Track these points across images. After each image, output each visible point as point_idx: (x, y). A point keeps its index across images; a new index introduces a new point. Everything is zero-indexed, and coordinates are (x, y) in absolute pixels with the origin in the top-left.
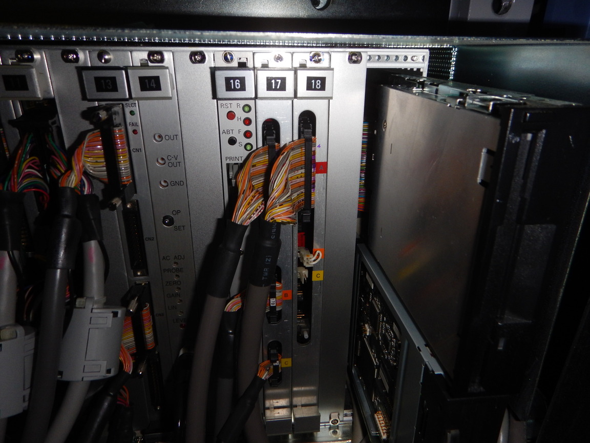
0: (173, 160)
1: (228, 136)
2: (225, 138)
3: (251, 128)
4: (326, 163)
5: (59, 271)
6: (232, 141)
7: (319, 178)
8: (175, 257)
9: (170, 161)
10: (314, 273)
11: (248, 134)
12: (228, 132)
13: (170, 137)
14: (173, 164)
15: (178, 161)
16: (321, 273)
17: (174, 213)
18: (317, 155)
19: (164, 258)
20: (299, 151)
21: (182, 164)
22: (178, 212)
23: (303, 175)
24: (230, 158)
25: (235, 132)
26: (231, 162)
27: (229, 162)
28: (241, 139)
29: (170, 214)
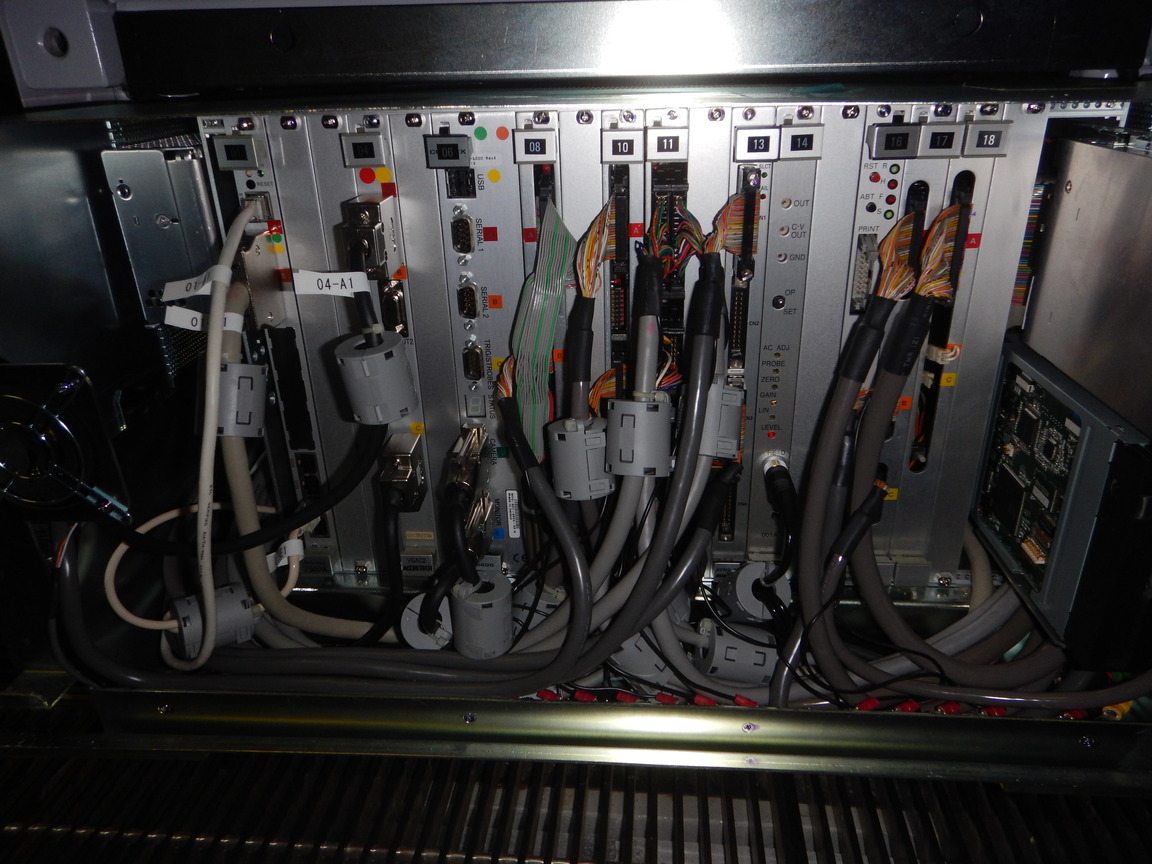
0: (799, 230)
1: (867, 202)
2: (863, 204)
3: (895, 192)
4: (981, 235)
5: (704, 337)
6: (871, 208)
7: (969, 253)
8: (778, 348)
9: (795, 231)
10: (944, 376)
11: (890, 200)
12: (868, 196)
13: (799, 203)
14: (797, 234)
15: (804, 230)
16: (953, 376)
17: (788, 293)
18: (971, 225)
19: (765, 348)
20: (953, 219)
21: (807, 235)
22: (792, 292)
23: (951, 249)
24: (865, 228)
25: (876, 197)
26: (865, 233)
27: (862, 232)
28: (882, 206)
29: (783, 294)
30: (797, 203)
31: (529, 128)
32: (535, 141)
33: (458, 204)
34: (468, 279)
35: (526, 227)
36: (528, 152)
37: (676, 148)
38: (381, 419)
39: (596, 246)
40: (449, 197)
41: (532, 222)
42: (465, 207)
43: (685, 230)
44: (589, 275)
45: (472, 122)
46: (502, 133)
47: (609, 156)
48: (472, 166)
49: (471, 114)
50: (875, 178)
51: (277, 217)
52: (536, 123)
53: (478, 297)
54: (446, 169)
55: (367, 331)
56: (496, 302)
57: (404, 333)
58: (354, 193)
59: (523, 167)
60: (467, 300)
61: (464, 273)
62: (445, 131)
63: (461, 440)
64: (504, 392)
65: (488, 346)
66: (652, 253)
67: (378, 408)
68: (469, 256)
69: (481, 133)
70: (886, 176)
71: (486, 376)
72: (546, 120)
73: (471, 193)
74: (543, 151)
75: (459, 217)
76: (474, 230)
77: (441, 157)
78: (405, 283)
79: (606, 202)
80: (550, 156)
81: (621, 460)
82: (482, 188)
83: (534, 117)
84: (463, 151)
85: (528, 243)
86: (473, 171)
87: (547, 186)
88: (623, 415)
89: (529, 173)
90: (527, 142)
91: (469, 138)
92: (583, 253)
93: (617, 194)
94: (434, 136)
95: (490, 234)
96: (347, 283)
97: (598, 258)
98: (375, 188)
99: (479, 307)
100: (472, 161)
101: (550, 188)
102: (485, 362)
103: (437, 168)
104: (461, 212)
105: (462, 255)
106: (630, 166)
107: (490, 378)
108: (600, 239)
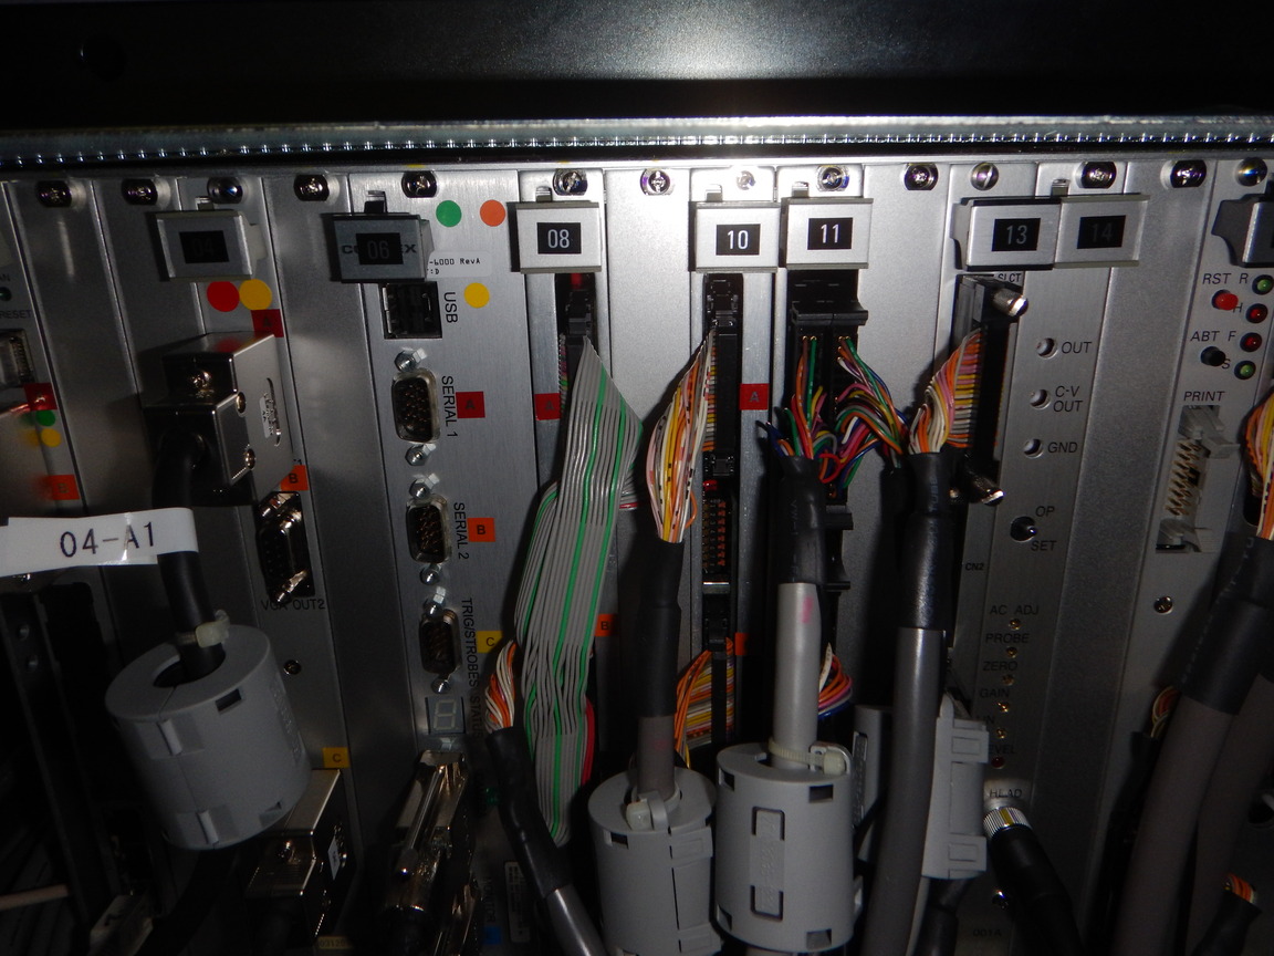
0: (1068, 397)
1: (1204, 347)
2: (1196, 349)
3: (1260, 329)
5: (920, 631)
6: (1213, 357)
8: (1019, 610)
9: (1060, 399)
11: (1251, 342)
12: (1206, 335)
13: (1072, 347)
14: (1064, 405)
15: (1077, 398)
17: (1041, 511)
19: (994, 610)
21: (1083, 405)
22: (1049, 510)
24: (1195, 395)
25: (1223, 336)
26: (1196, 403)
27: (1190, 402)
28: (1235, 354)
29: (1031, 514)
30: (1067, 348)
31: (545, 201)
32: (559, 226)
33: (407, 350)
34: (426, 491)
35: (541, 391)
36: (544, 248)
37: (845, 243)
38: (214, 837)
39: (685, 436)
40: (388, 336)
41: (553, 382)
42: (421, 355)
43: (856, 402)
44: (673, 496)
45: (431, 192)
46: (490, 212)
47: (709, 258)
48: (431, 277)
49: (430, 177)
50: (1224, 301)
51: (45, 374)
52: (560, 192)
53: (448, 520)
54: (381, 283)
55: (187, 639)
56: (483, 529)
57: (306, 589)
58: (197, 328)
59: (535, 279)
60: (425, 526)
61: (420, 479)
62: (376, 208)
63: (418, 786)
64: (499, 716)
65: (468, 610)
66: (800, 452)
67: (206, 818)
68: (430, 447)
69: (450, 213)
70: (1247, 298)
71: (465, 662)
72: (581, 187)
73: (431, 328)
74: (575, 248)
75: (408, 375)
76: (437, 396)
77: (364, 260)
78: (306, 497)
79: (696, 344)
80: (589, 256)
81: (753, 908)
82: (453, 318)
83: (555, 182)
84: (411, 248)
85: (544, 422)
86: (434, 285)
87: (583, 316)
88: (755, 810)
89: (546, 289)
90: (543, 229)
91: (425, 223)
92: (658, 450)
93: (719, 330)
94: (355, 217)
95: (471, 405)
96: (142, 536)
97: (689, 458)
98: (240, 320)
99: (450, 541)
100: (431, 267)
101: (589, 316)
102: (463, 639)
103: (362, 282)
104: (412, 365)
105: (416, 444)
106: (746, 277)
107: (472, 665)
108: (692, 422)
